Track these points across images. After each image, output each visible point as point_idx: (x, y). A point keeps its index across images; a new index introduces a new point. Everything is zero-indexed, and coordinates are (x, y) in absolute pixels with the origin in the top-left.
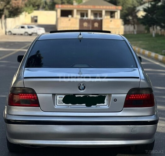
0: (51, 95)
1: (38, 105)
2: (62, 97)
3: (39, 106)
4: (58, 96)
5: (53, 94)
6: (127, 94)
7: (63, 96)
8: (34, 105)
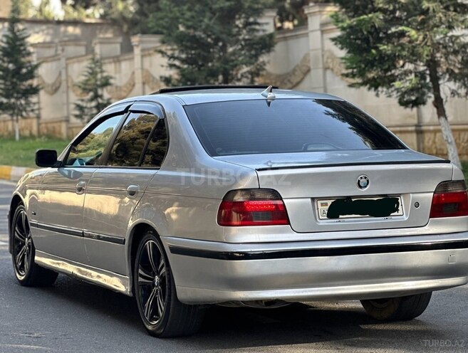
0: (310, 200)
1: (286, 222)
2: (326, 204)
3: (289, 223)
4: (319, 202)
5: (313, 199)
6: (434, 192)
7: (330, 202)
8: (280, 221)
